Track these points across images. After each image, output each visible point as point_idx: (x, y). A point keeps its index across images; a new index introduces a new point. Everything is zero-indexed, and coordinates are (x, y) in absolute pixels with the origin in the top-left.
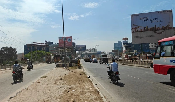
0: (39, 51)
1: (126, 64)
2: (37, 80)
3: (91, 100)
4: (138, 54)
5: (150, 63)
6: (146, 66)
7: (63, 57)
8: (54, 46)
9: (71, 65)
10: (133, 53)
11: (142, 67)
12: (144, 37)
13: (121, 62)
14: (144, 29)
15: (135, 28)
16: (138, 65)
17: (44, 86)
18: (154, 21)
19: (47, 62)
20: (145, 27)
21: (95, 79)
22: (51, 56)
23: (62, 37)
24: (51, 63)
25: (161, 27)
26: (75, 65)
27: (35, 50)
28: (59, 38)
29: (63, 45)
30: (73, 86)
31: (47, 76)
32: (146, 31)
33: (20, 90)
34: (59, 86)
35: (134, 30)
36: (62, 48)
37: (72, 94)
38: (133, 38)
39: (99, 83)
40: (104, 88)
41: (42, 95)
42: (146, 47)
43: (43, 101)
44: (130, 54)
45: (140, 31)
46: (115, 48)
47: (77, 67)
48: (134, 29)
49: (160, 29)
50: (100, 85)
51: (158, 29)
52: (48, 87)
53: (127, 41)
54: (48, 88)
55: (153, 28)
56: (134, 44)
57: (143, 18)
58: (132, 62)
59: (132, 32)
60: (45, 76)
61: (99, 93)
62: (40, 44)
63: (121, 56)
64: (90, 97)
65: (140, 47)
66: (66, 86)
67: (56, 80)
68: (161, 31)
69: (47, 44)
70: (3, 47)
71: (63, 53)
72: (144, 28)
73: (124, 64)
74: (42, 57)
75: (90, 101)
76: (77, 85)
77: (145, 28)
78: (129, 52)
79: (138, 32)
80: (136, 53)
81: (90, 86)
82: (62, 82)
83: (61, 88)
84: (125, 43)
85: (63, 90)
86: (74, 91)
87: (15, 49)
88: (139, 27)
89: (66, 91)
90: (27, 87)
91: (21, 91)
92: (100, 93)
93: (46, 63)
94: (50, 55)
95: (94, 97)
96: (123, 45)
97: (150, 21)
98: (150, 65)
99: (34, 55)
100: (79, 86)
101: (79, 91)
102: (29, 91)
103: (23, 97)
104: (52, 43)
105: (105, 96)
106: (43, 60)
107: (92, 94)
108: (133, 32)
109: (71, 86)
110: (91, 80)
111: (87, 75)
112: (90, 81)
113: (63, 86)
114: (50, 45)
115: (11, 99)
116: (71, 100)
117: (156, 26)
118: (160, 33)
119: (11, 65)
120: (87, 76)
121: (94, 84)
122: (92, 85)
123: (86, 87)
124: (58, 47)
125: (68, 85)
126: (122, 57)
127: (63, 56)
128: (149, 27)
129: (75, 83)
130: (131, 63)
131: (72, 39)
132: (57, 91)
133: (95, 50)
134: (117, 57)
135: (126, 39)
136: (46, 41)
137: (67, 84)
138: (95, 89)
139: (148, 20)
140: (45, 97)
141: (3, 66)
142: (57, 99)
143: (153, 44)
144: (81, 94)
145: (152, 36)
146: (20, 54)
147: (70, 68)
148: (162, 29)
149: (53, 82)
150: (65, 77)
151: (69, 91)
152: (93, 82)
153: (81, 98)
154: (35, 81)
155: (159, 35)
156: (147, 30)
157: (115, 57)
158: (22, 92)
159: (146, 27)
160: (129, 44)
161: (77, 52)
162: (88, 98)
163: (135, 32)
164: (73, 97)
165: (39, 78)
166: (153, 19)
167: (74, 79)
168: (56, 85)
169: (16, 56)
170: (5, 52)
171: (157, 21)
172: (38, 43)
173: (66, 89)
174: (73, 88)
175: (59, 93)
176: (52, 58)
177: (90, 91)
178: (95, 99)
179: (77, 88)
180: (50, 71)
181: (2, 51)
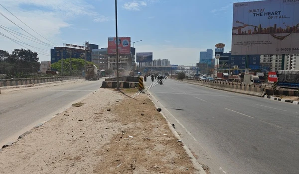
1: (221, 88)
2: (65, 110)
3: (168, 162)
4: (240, 73)
5: (265, 90)
6: (257, 94)
8: (100, 52)
9: (126, 86)
10: (232, 71)
11: (250, 95)
12: (253, 43)
13: (212, 85)
14: (255, 29)
15: (240, 28)
16: (242, 91)
17: (76, 122)
18: (274, 16)
19: (88, 78)
20: (256, 27)
21: (169, 113)
22: (94, 68)
23: (114, 38)
24: (94, 80)
25: (284, 28)
26: (134, 85)
27: (68, 57)
28: (109, 39)
29: (114, 51)
30: (130, 125)
31: (83, 104)
32: (257, 33)
33: (28, 129)
34: (103, 125)
35: (236, 31)
36: (113, 55)
37: (128, 145)
38: (234, 44)
39: (177, 122)
40: (189, 133)
41: (68, 143)
42: (254, 61)
43: (67, 158)
44: (226, 72)
45: (247, 32)
46: (202, 59)
47: (138, 90)
48: (238, 30)
49: (282, 30)
50: (181, 126)
51: (280, 31)
52: (81, 126)
53: (223, 49)
54: (83, 128)
55: (271, 28)
56: (234, 54)
57: (254, 11)
58: (231, 85)
59: (233, 34)
60: (81, 103)
61: (182, 145)
62: (77, 48)
63: (210, 73)
64: (164, 155)
65: (245, 61)
66: (116, 125)
67: (99, 112)
68: (283, 35)
69: (89, 48)
70: (16, 50)
71: (114, 64)
73: (218, 87)
75: (166, 165)
76: (138, 124)
77: (257, 29)
78: (224, 68)
79: (243, 34)
80: (236, 70)
81: (162, 129)
82: (110, 116)
83: (109, 129)
84: (219, 53)
85: (111, 135)
86: (132, 137)
87: (36, 54)
88: (246, 25)
89: (115, 137)
90: (45, 122)
91: (30, 132)
92: (185, 147)
93: (86, 79)
94: (92, 66)
95: (173, 154)
96: (216, 56)
97: (267, 16)
98: (264, 93)
99: (67, 65)
100: (142, 126)
101: (141, 138)
102: (45, 131)
103: (30, 146)
104: (96, 47)
105: (193, 151)
106: (81, 74)
107: (168, 147)
108: (235, 34)
109: (126, 127)
110: (164, 116)
111: (156, 106)
112: (163, 119)
113: (111, 124)
114: (93, 50)
115: (6, 149)
116: (126, 160)
117: (275, 25)
118: (282, 38)
119: (27, 80)
120: (155, 108)
121: (170, 124)
122: (167, 128)
123: (156, 130)
124: (106, 53)
125: (120, 123)
126: (212, 75)
127: (114, 68)
128: (263, 27)
129: (135, 120)
130: (229, 87)
131: (130, 42)
132: (100, 135)
133: (167, 61)
134: (205, 75)
135: (220, 46)
136: (87, 43)
137: (119, 121)
138: (174, 137)
139: (263, 14)
140: (74, 149)
141: (13, 80)
142: (97, 154)
143: (267, 57)
144: (147, 146)
145: (268, 43)
146: (44, 63)
147: (125, 90)
148: (286, 31)
149: (94, 116)
150: (116, 107)
151: (121, 138)
152: (167, 121)
153: (146, 157)
154: (61, 111)
155: (279, 41)
156: (259, 31)
158: (32, 134)
159: (258, 26)
160: (226, 54)
161: (137, 64)
162: (160, 157)
163: (238, 34)
164: (130, 152)
165: (70, 105)
166: (273, 13)
167: (131, 111)
168: (99, 123)
169: (39, 65)
170: (20, 58)
171: (279, 16)
172: (74, 46)
173: (117, 132)
174: (131, 131)
175: (102, 139)
176: (96, 71)
177: (163, 139)
178: (176, 161)
179: (137, 132)
180: (91, 93)
181: (14, 56)
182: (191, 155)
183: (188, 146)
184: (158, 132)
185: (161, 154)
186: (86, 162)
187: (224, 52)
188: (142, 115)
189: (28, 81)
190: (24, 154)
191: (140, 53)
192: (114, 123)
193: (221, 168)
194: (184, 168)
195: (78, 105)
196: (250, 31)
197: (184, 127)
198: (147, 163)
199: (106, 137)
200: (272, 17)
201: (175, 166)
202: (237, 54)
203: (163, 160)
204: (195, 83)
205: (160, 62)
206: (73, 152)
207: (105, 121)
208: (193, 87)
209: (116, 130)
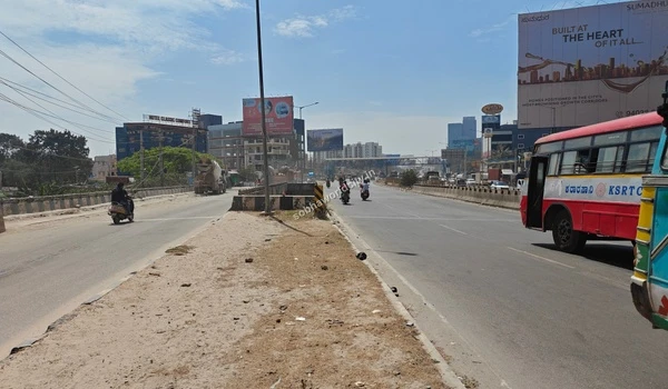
0: (169, 150)
1: (497, 203)
2: (151, 264)
3: (386, 374)
7: (260, 174)
8: (226, 132)
9: (287, 205)
12: (565, 101)
13: (478, 197)
14: (568, 71)
15: (534, 69)
17: (176, 288)
18: (609, 40)
19: (200, 191)
20: (569, 65)
21: (385, 262)
22: (213, 167)
23: (256, 99)
24: (215, 193)
25: (632, 65)
26: (303, 202)
27: (156, 145)
28: (245, 102)
29: (258, 127)
30: (298, 293)
31: (192, 248)
32: (574, 79)
33: (68, 309)
34: (236, 295)
35: (527, 77)
36: (256, 138)
37: (294, 337)
38: (522, 106)
39: (403, 281)
40: (429, 305)
41: (159, 337)
43: (158, 372)
44: (507, 166)
45: (551, 78)
46: (452, 141)
48: (529, 73)
49: (628, 70)
50: (411, 291)
51: (623, 73)
52: (190, 296)
53: (499, 117)
54: (192, 302)
55: (604, 66)
56: (525, 127)
57: (564, 30)
59: (519, 81)
60: (185, 247)
61: (415, 333)
62: (175, 124)
63: (472, 170)
64: (377, 357)
66: (266, 292)
67: (227, 265)
68: (630, 81)
69: (202, 123)
70: (38, 133)
71: (257, 157)
72: (569, 69)
73: (491, 202)
74: (182, 171)
75: (380, 380)
76: (316, 290)
77: (572, 70)
78: (503, 158)
79: (541, 81)
81: (370, 299)
82: (250, 273)
83: (248, 302)
84: (491, 125)
85: (255, 315)
86: (302, 319)
87: (82, 140)
89: (265, 320)
90: (104, 292)
91: (74, 316)
92: (422, 337)
93: (197, 193)
94: (209, 162)
95: (396, 355)
96: (483, 132)
97: (593, 42)
99: (152, 164)
100: (324, 294)
101: (323, 320)
102: (106, 311)
103: (72, 347)
104: (217, 120)
105: (440, 345)
106: (185, 183)
107: (384, 341)
108: (525, 83)
109: (287, 296)
110: (373, 271)
111: (354, 247)
112: (370, 276)
113: (253, 292)
114: (209, 127)
115: (18, 356)
116: (291, 371)
117: (613, 60)
118: (628, 89)
119: (63, 198)
120: (353, 251)
121: (386, 288)
122: (381, 295)
123: (356, 301)
124: (241, 134)
125: (276, 289)
126: (478, 175)
127: (258, 167)
128: (586, 65)
129: (308, 281)
131: (292, 106)
132: (230, 316)
133: (376, 148)
134: (460, 176)
135: (494, 109)
136: (196, 113)
137: (273, 284)
138: (397, 316)
139: (585, 36)
140: (173, 350)
141: (32, 200)
142: (225, 360)
144: (336, 338)
146: (101, 160)
147: (283, 214)
148: (638, 73)
149: (215, 274)
150: (264, 253)
151: (279, 321)
152: (380, 279)
153: (336, 362)
154: (142, 266)
155: (623, 95)
156: (578, 75)
157: (448, 176)
158: (77, 320)
159: (575, 63)
160: (507, 127)
161: (310, 154)
162: (367, 361)
163: (532, 83)
164: (300, 352)
165: (162, 252)
166: (606, 35)
167: (300, 261)
168: (227, 290)
169: (89, 164)
170: (47, 151)
171: (619, 39)
172: (167, 119)
173: (269, 309)
174: (299, 305)
175: (237, 326)
176: (218, 173)
177: (373, 322)
178: (403, 369)
179: (314, 307)
180: (209, 224)
181: (34, 145)
182: (435, 355)
183: (427, 334)
184: (360, 307)
185: (369, 354)
186: (201, 380)
187: (502, 124)
188: (325, 268)
189: (67, 202)
190: (61, 364)
191: (314, 132)
192: (261, 288)
193: (503, 383)
194: (421, 384)
195: (180, 251)
196: (556, 74)
197: (417, 293)
198: (338, 375)
199: (245, 321)
200: (604, 43)
201: (400, 382)
202: (529, 127)
203: (373, 369)
204: (439, 194)
205: (361, 150)
206: (171, 357)
207: (241, 286)
208: (435, 201)
209: (266, 304)
